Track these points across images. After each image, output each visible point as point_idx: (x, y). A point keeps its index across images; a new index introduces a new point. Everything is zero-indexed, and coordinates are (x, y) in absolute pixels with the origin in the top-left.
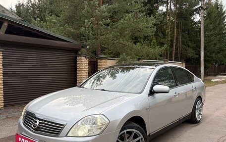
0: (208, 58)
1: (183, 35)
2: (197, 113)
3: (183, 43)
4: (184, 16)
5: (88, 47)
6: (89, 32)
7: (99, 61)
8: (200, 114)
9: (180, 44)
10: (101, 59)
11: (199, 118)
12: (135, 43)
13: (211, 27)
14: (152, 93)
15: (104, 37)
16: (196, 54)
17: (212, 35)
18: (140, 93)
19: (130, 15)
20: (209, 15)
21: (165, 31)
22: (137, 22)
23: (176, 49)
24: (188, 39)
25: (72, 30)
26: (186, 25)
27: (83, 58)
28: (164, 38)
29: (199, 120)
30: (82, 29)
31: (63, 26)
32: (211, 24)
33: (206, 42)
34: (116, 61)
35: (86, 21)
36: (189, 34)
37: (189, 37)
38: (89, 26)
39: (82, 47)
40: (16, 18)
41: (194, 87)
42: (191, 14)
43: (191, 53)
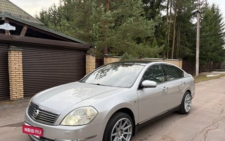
0: (204, 56)
1: (181, 36)
2: (186, 105)
3: (181, 43)
4: (182, 19)
5: (95, 47)
6: (96, 34)
7: (105, 59)
8: (189, 106)
9: (178, 44)
10: (107, 57)
11: (188, 109)
12: (138, 43)
13: (207, 28)
14: (141, 87)
15: (110, 38)
16: (193, 53)
17: (208, 36)
18: (130, 87)
19: (132, 19)
20: (206, 17)
21: (165, 32)
22: (138, 25)
23: (175, 48)
24: (186, 39)
25: (82, 32)
26: (184, 27)
27: (91, 57)
28: (164, 39)
29: (187, 111)
30: (91, 32)
31: (75, 29)
32: (207, 26)
33: (202, 42)
34: (119, 59)
35: (94, 25)
36: (187, 35)
37: (187, 38)
38: (97, 29)
39: (91, 47)
40: (39, 23)
41: (183, 82)
42: (189, 17)
43: (188, 52)
